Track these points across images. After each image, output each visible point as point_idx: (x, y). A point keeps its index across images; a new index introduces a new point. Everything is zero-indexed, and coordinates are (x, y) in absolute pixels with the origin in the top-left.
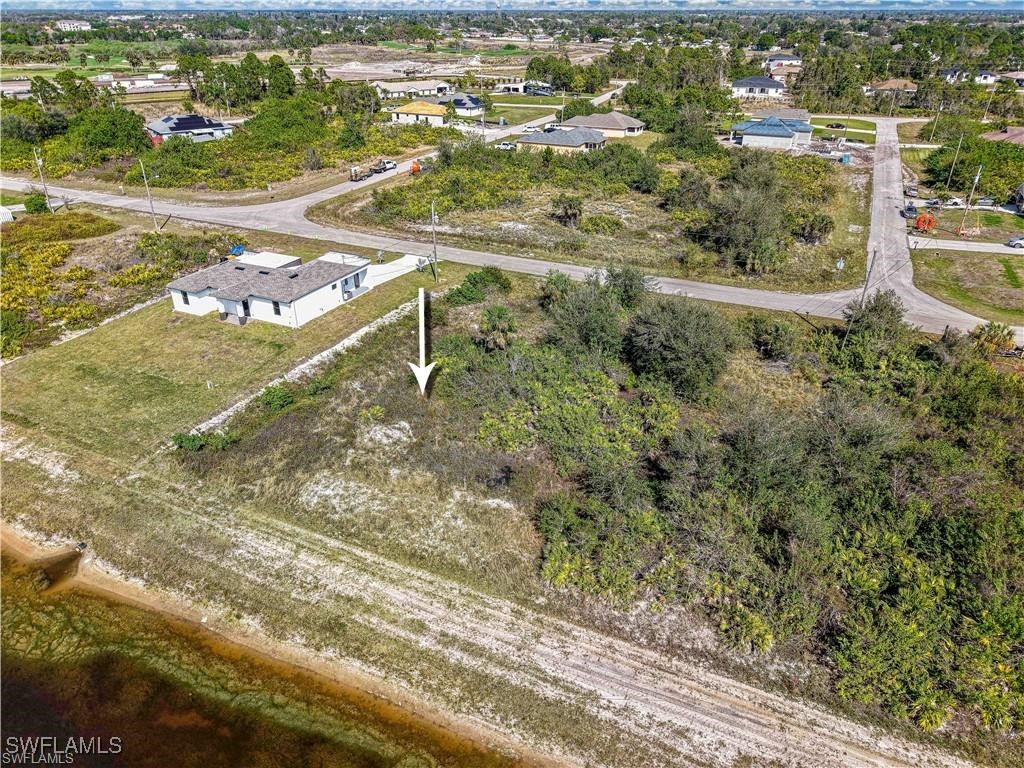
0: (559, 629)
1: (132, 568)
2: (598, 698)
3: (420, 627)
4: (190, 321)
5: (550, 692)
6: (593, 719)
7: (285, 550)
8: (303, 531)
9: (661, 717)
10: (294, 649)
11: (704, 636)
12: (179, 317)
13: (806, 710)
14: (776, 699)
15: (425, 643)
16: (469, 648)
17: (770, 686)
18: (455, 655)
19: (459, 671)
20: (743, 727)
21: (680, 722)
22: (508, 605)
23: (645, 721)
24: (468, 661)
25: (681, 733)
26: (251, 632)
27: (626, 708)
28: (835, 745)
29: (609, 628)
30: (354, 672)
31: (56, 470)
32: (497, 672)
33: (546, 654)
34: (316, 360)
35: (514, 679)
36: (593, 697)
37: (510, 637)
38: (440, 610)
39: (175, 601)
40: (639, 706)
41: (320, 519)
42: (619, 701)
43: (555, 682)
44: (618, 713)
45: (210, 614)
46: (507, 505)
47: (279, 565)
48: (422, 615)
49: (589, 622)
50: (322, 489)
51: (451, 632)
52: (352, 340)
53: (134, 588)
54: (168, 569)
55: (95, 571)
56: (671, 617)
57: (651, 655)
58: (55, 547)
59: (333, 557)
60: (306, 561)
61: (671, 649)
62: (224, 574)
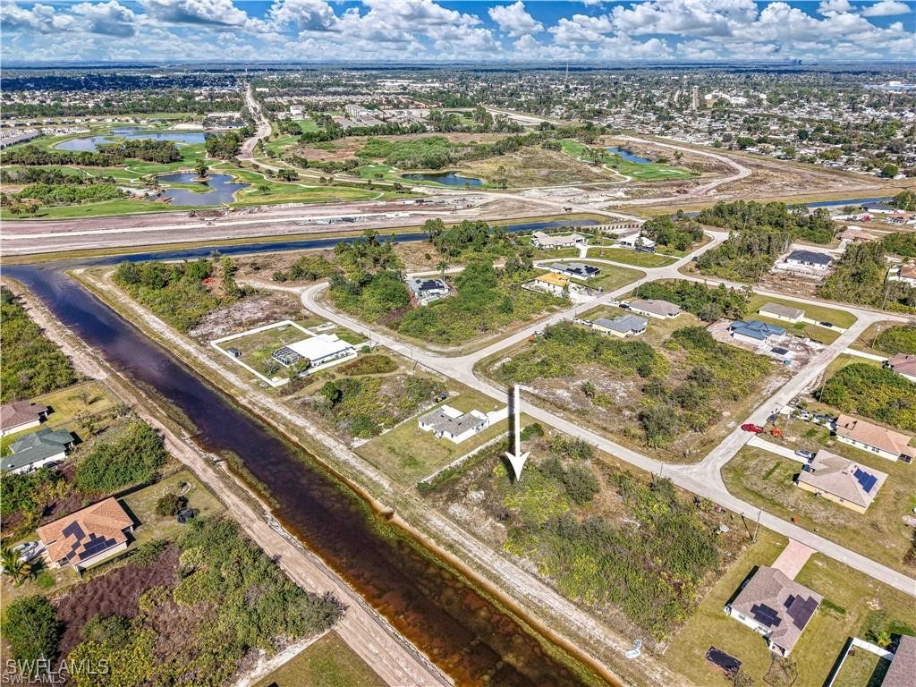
0: (502, 560)
1: (406, 520)
2: (504, 576)
3: (470, 551)
4: (423, 433)
5: (494, 572)
6: (502, 580)
7: (443, 524)
8: (448, 520)
9: (516, 583)
10: (441, 549)
11: (535, 570)
12: (420, 430)
13: (549, 590)
14: (544, 587)
15: (470, 555)
16: (480, 559)
17: (544, 584)
18: (476, 559)
19: (476, 563)
20: (532, 589)
22: (493, 552)
23: (512, 583)
24: (478, 561)
25: (519, 586)
26: (432, 542)
27: (509, 579)
28: (549, 596)
29: (515, 563)
30: (454, 558)
31: (387, 487)
32: (484, 565)
33: (497, 565)
34: (462, 458)
35: (487, 568)
37: (490, 559)
38: (476, 549)
39: (416, 531)
40: (512, 580)
41: (453, 518)
43: (496, 570)
44: (507, 580)
45: (424, 536)
46: (503, 526)
47: (441, 528)
48: (472, 549)
49: (510, 561)
50: (455, 509)
51: (477, 554)
52: (475, 452)
53: (406, 525)
54: (415, 523)
55: (397, 518)
56: (530, 564)
57: (521, 571)
58: (387, 509)
59: (454, 529)
60: (448, 529)
61: (526, 571)
62: (428, 527)
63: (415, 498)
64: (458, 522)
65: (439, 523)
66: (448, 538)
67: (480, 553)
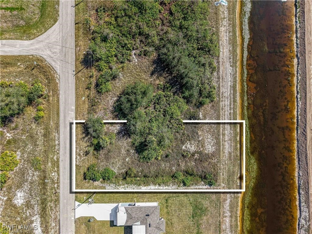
0: (222, 94)
2: (230, 85)
3: (230, 113)
6: (233, 85)
7: (226, 143)
8: (221, 144)
9: (230, 77)
11: (215, 74)
13: (221, 60)
14: (221, 63)
15: (232, 111)
17: (219, 64)
18: (232, 106)
19: (234, 105)
20: (227, 67)
21: (229, 74)
22: (221, 103)
23: (231, 78)
24: (232, 104)
25: (231, 74)
27: (230, 81)
28: (225, 56)
29: (219, 87)
35: (232, 97)
36: (230, 86)
37: (226, 100)
38: (226, 113)
40: (229, 80)
41: (218, 144)
42: (230, 82)
43: (230, 91)
44: (231, 82)
47: (229, 142)
48: (228, 114)
50: (210, 149)
51: (229, 109)
56: (215, 80)
57: (221, 80)
59: (224, 135)
60: (227, 138)
61: (219, 78)
62: (234, 149)
64: (217, 139)
65: (227, 146)
66: (232, 132)
67: (227, 108)
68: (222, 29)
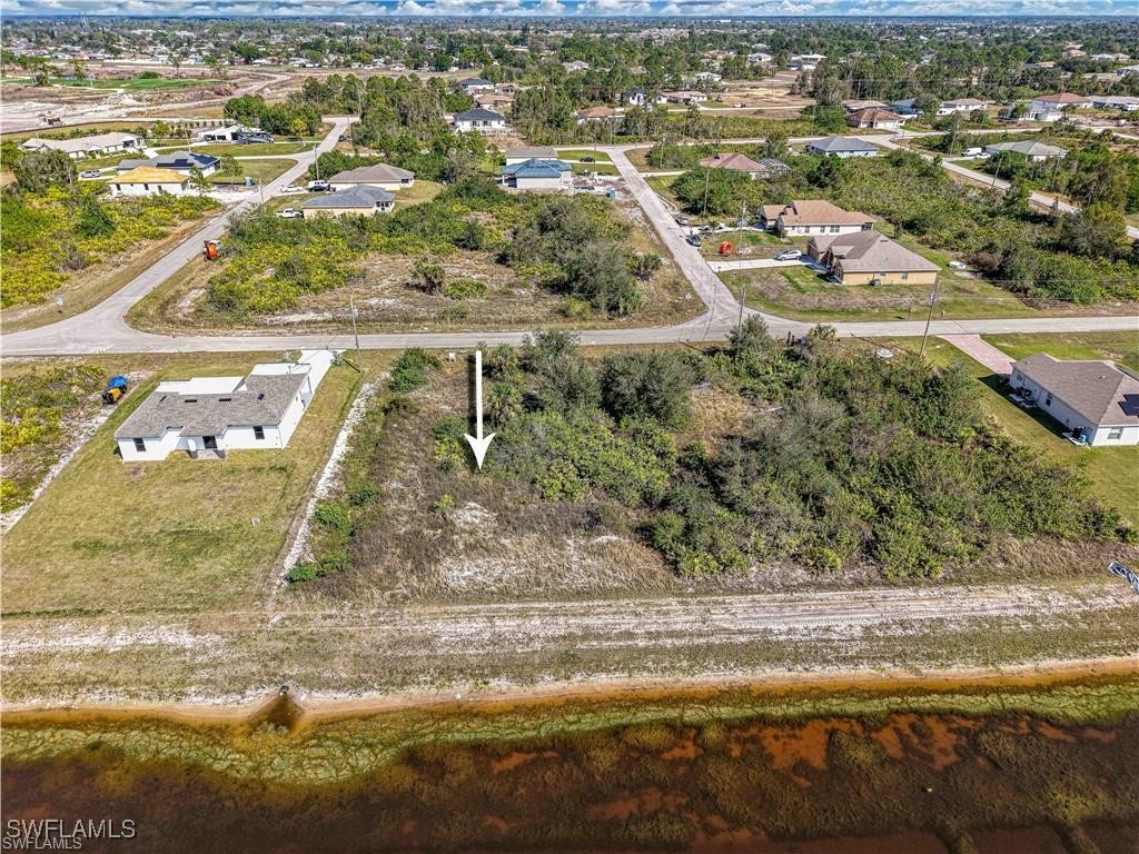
0: (716, 602)
1: (357, 685)
2: (771, 630)
3: (630, 635)
4: (158, 468)
5: (743, 639)
6: (778, 643)
7: (480, 624)
8: (480, 607)
9: (813, 626)
10: (548, 686)
11: (800, 574)
12: (136, 468)
13: (879, 593)
14: (858, 592)
15: (641, 643)
16: (671, 634)
17: (851, 588)
18: (668, 642)
19: (678, 650)
20: (854, 613)
21: (824, 625)
22: (673, 600)
23: (805, 632)
24: (678, 642)
25: (827, 629)
26: (503, 689)
27: (790, 630)
28: (902, 603)
29: (744, 590)
30: (605, 682)
31: (187, 640)
32: (702, 641)
33: (719, 618)
34: (328, 472)
35: (715, 640)
36: (767, 631)
37: (692, 618)
38: (632, 620)
39: (421, 694)
40: (796, 626)
41: (482, 594)
42: (784, 628)
43: (741, 632)
44: (788, 634)
45: (460, 691)
46: (613, 538)
47: (487, 636)
48: (623, 628)
49: (730, 591)
51: (653, 630)
53: (371, 699)
54: (396, 673)
55: (314, 703)
56: (775, 571)
57: (780, 596)
58: (257, 700)
59: (523, 614)
60: (505, 626)
61: (787, 589)
62: (446, 658)
63: (321, 616)
64: (504, 594)
65: (465, 628)
66: (537, 645)
67: (654, 623)
68: (1025, 593)
